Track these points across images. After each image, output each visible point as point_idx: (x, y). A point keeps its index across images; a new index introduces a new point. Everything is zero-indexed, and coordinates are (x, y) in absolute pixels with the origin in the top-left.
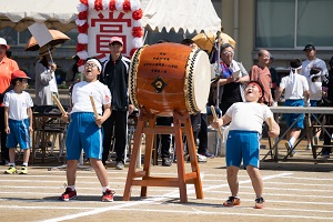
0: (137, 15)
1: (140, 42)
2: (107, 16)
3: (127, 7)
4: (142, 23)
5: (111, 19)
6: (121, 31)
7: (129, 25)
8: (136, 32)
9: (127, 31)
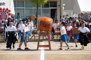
0: (9, 11)
1: (10, 16)
2: (2, 11)
3: (7, 9)
4: (11, 12)
5: (3, 12)
6: (6, 14)
7: (8, 13)
8: (9, 14)
9: (7, 14)
